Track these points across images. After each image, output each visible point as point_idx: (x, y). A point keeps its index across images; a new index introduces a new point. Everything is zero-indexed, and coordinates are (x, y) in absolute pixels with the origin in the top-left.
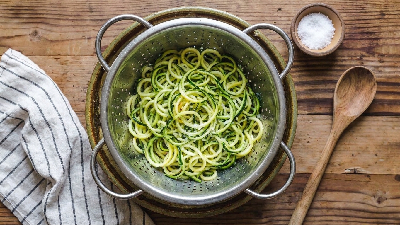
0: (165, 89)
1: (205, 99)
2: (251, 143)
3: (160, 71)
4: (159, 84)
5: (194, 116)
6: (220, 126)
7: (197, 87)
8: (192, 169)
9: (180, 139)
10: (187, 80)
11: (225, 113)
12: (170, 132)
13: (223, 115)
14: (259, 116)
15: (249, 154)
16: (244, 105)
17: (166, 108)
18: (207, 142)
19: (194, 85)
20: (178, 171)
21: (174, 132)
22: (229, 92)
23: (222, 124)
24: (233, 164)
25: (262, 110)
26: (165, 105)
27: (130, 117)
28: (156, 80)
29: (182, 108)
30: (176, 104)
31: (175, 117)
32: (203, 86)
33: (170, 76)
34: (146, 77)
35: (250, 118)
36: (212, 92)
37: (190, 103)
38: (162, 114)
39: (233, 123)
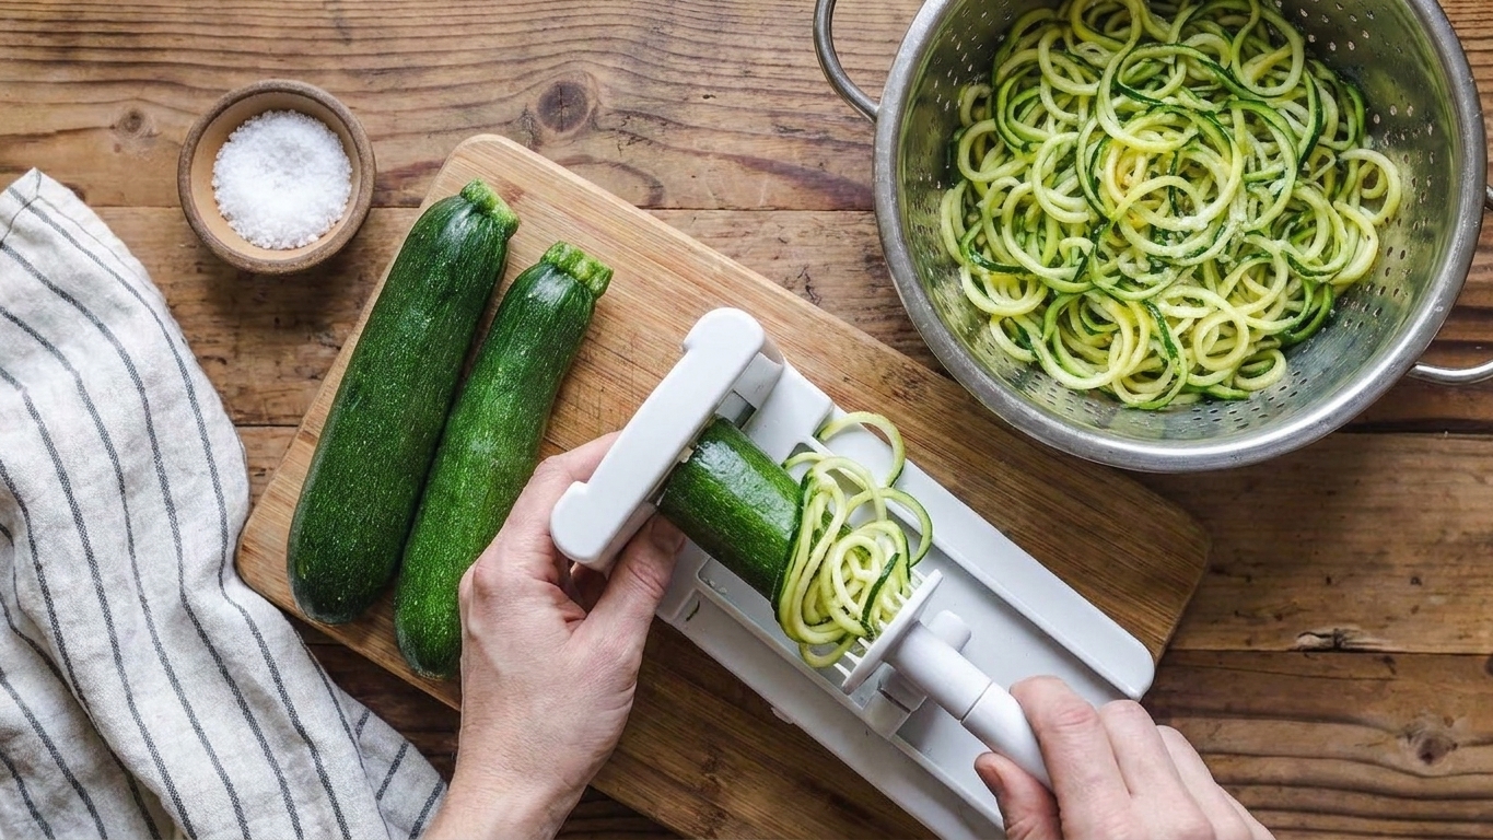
0: (1053, 138)
1: (1191, 132)
2: (1369, 230)
3: (1016, 89)
4: (1028, 129)
5: (1171, 190)
6: (1260, 203)
7: (1156, 101)
8: (1208, 364)
9: (1147, 278)
10: (1116, 91)
11: (1264, 163)
12: (1108, 267)
13: (1258, 168)
14: (1368, 141)
15: (1373, 268)
16: (1319, 116)
17: (1078, 192)
18: (1233, 264)
19: (1142, 98)
20: (1162, 383)
21: (1121, 262)
22: (1260, 90)
23: (1265, 195)
24: (1327, 315)
25: (1377, 120)
26: (1069, 182)
27: (960, 259)
28: (1013, 121)
29: (1127, 179)
30: (1107, 173)
31: (1113, 214)
32: (1173, 95)
33: (1055, 92)
34: (975, 120)
35: (1344, 156)
36: (1206, 105)
37: (1149, 157)
38: (1066, 217)
39: (1299, 183)
